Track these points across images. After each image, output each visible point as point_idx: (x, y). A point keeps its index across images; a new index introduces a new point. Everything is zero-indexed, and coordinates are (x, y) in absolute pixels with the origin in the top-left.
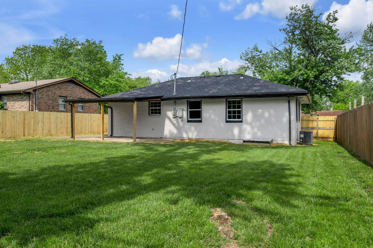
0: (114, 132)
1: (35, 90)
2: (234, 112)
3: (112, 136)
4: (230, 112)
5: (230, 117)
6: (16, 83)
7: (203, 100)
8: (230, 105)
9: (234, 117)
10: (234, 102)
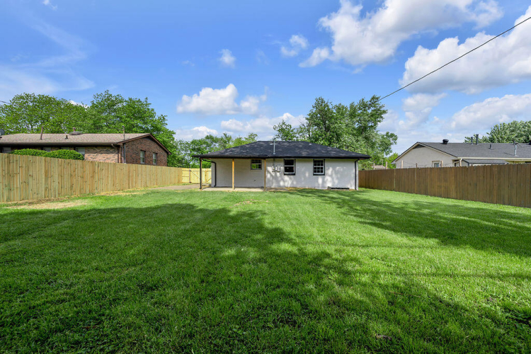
0: (217, 183)
1: (124, 143)
2: (319, 168)
3: (215, 186)
4: (315, 168)
5: (315, 172)
6: (79, 134)
7: (297, 159)
8: (315, 163)
9: (318, 172)
10: (319, 161)
